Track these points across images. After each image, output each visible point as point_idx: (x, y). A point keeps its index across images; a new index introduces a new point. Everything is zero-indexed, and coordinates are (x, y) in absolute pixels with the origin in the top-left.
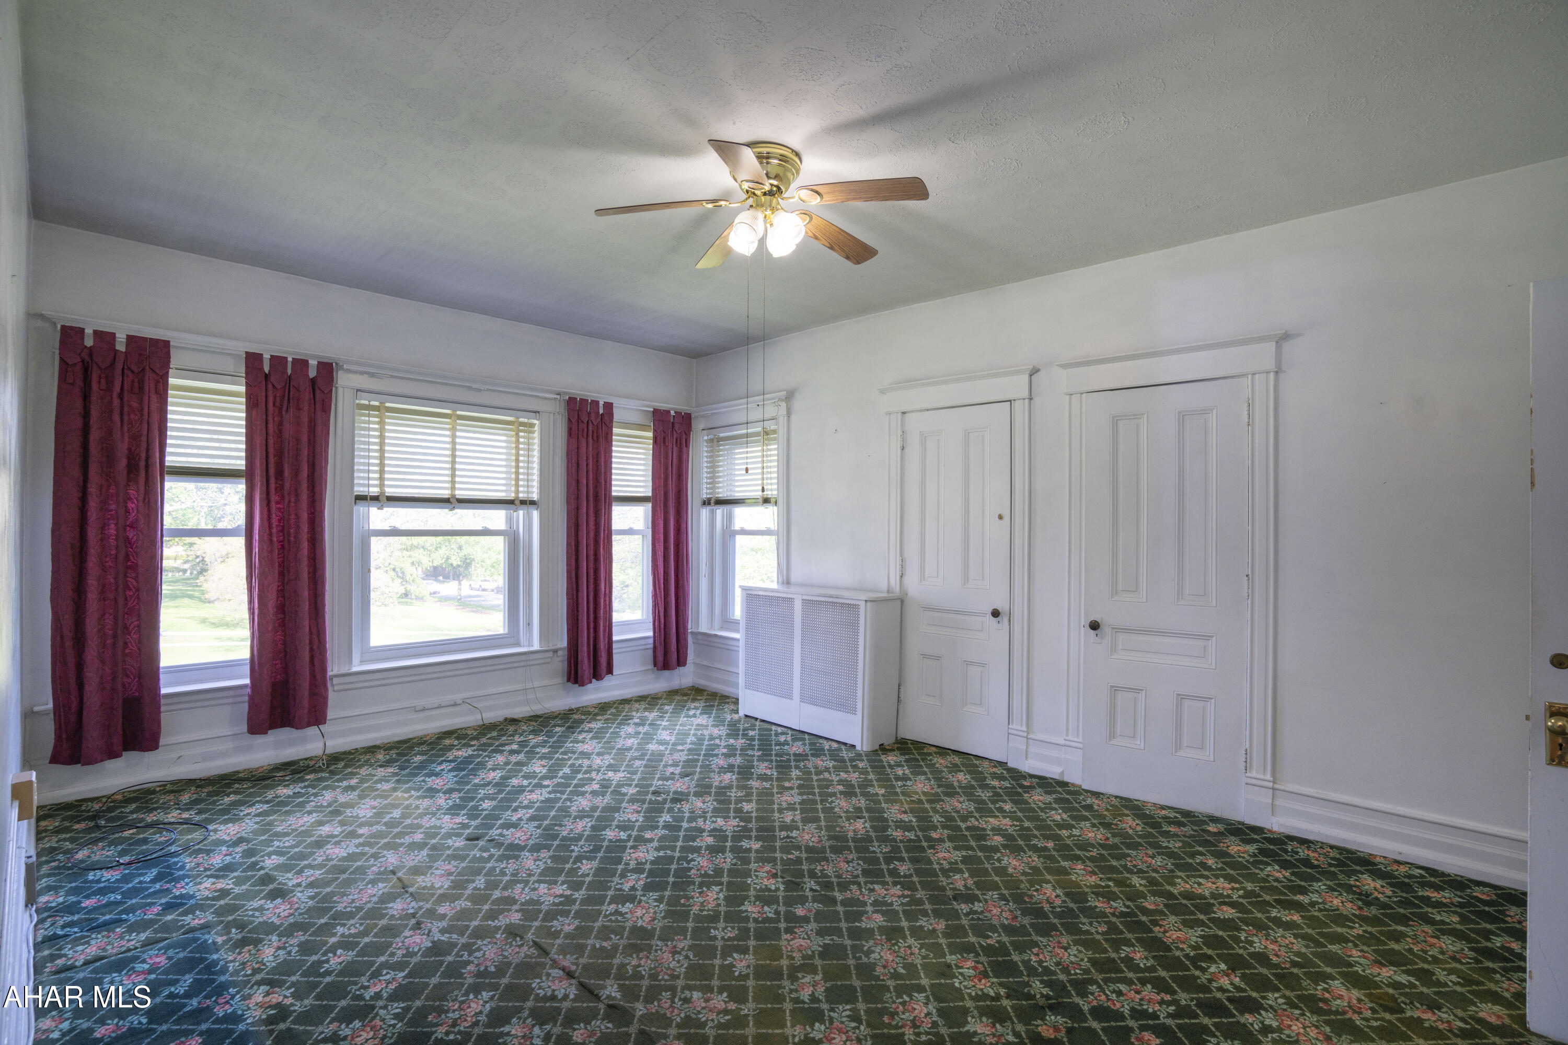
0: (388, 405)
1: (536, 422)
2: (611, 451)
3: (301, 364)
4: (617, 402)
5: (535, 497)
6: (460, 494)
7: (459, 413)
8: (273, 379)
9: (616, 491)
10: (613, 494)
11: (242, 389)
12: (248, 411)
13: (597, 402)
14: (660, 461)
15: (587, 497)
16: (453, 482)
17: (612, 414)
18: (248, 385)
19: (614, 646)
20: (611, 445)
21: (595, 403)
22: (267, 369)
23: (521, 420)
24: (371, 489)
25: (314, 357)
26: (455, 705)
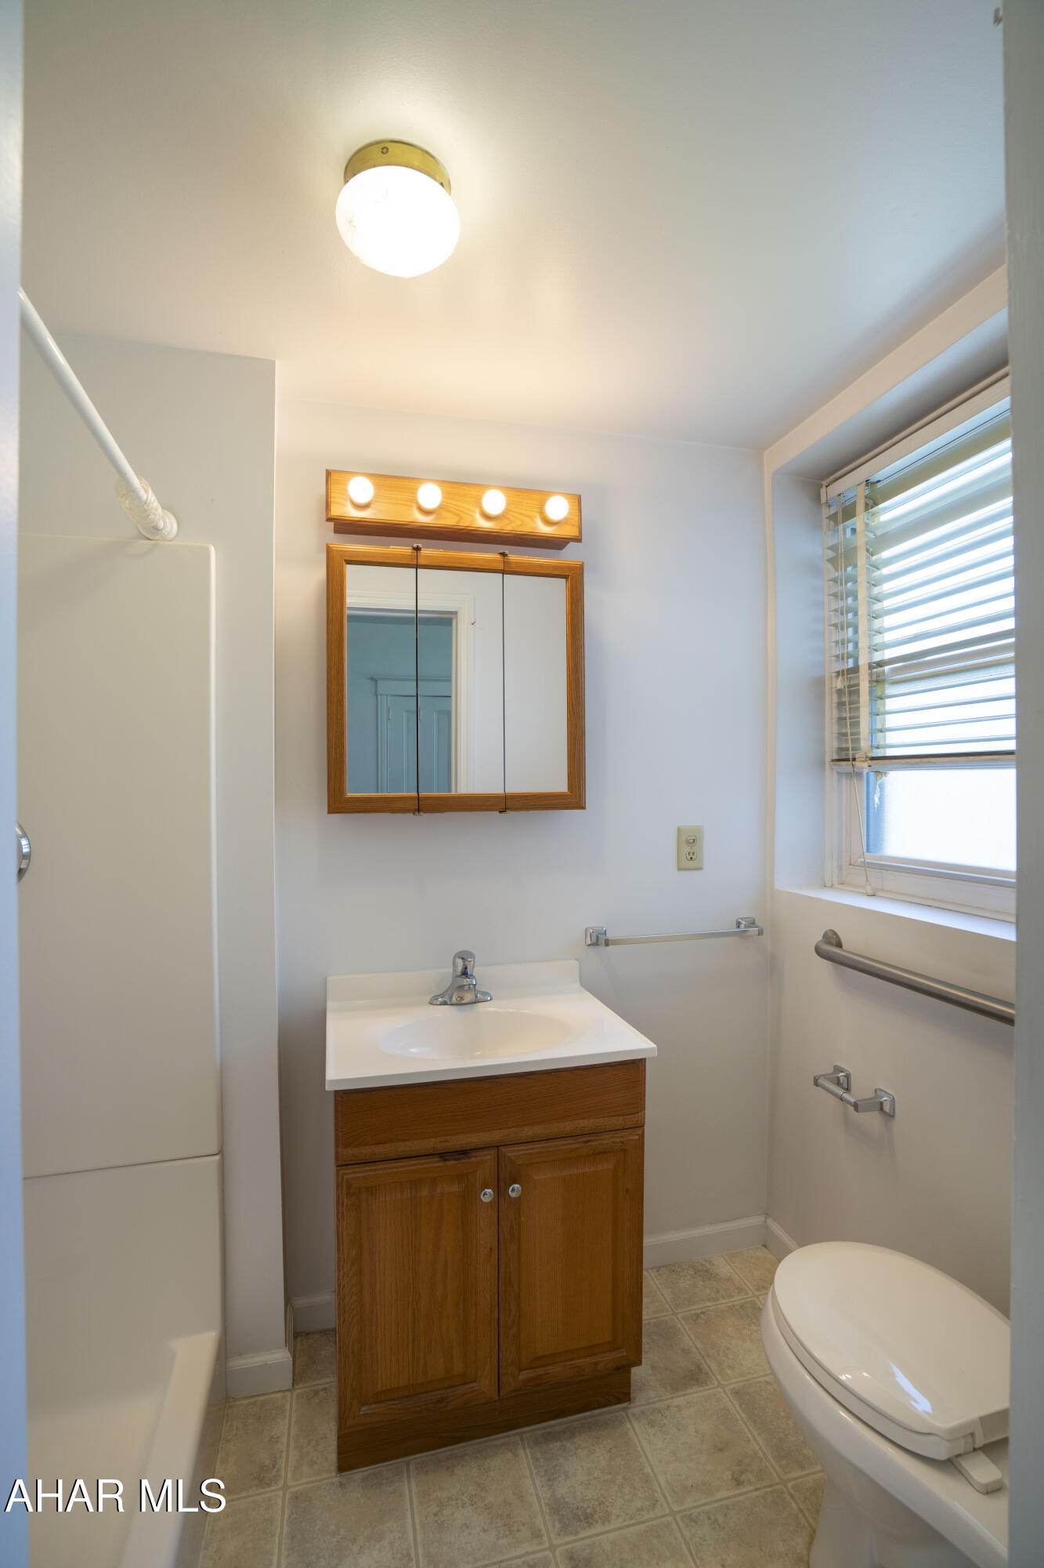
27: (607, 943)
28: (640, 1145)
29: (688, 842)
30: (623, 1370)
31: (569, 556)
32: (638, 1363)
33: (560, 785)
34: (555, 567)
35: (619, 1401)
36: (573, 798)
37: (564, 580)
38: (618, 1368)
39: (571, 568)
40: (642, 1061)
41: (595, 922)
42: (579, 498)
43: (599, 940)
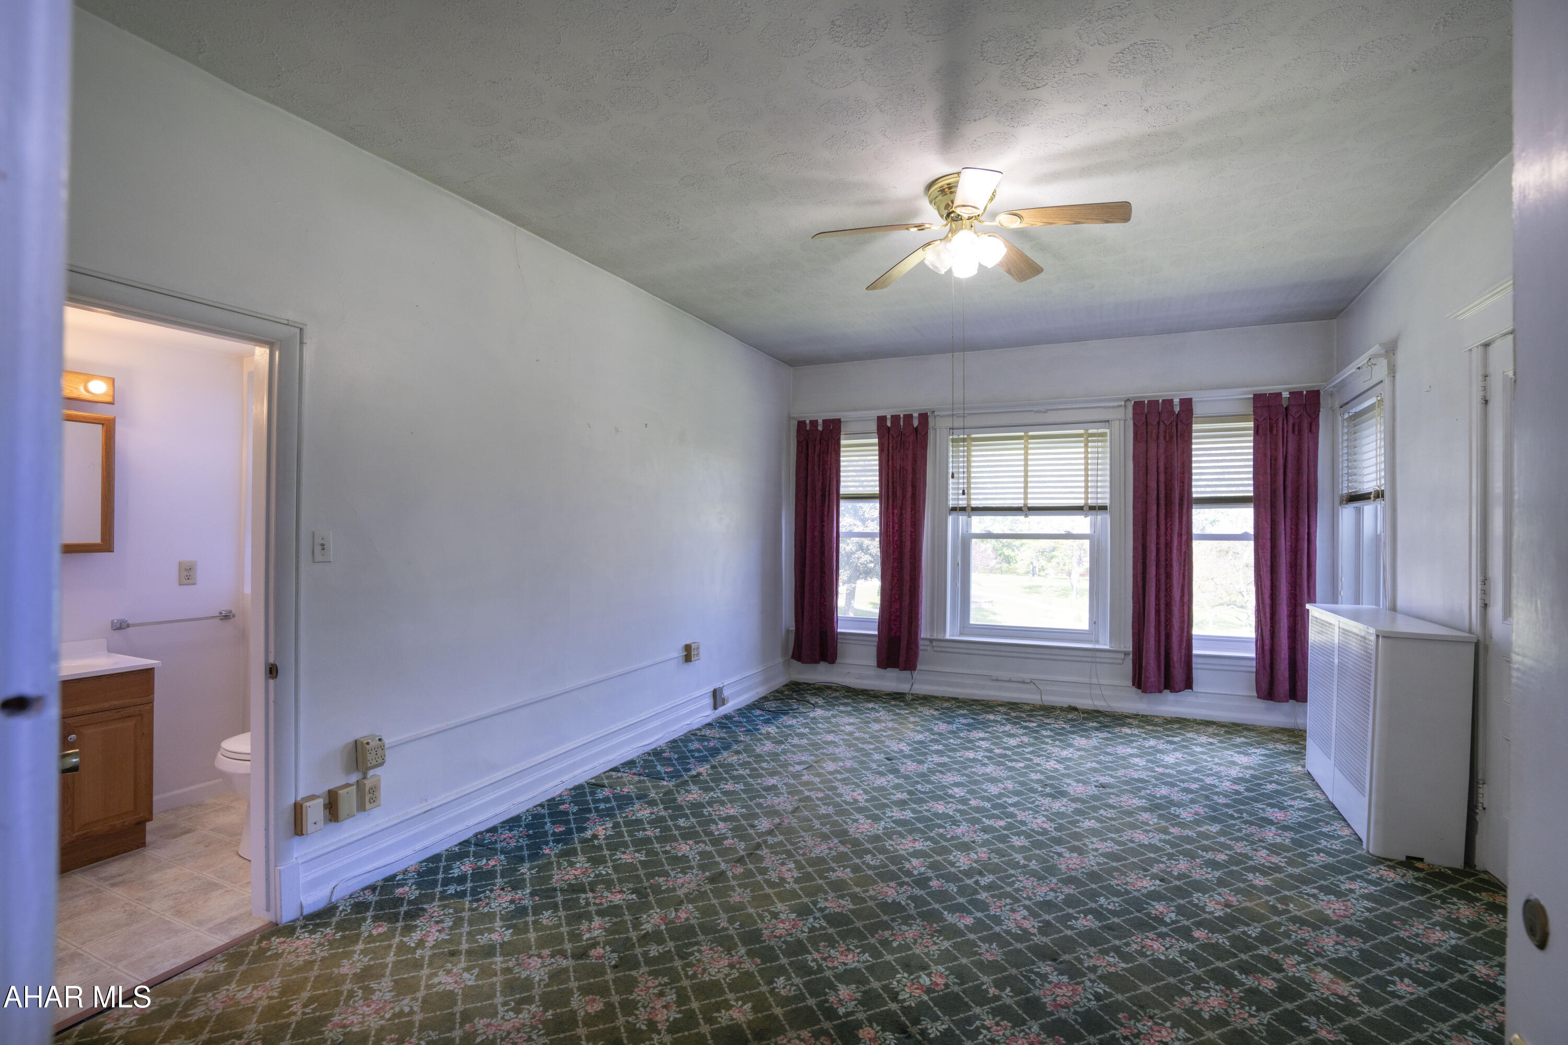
0: (973, 436)
1: (1108, 431)
2: (1190, 450)
3: (909, 417)
4: (1196, 397)
5: (1107, 502)
6: (1032, 503)
7: (1031, 433)
8: (891, 432)
9: (1197, 492)
10: (1194, 496)
11: (876, 441)
12: (880, 455)
13: (1171, 402)
14: (1265, 455)
15: (1158, 499)
16: (1026, 493)
17: (1191, 410)
18: (880, 439)
19: (1194, 660)
20: (1191, 443)
21: (1169, 403)
22: (889, 424)
23: (1090, 431)
24: (960, 502)
25: (915, 411)
26: (1024, 682)
27: (128, 626)
28: (151, 712)
29: (186, 570)
30: (140, 824)
31: (105, 413)
32: (150, 819)
33: (97, 539)
34: (95, 419)
35: (138, 847)
36: (106, 544)
37: (101, 426)
38: (138, 824)
39: (105, 419)
40: (152, 669)
41: (118, 616)
42: (113, 380)
43: (120, 626)
